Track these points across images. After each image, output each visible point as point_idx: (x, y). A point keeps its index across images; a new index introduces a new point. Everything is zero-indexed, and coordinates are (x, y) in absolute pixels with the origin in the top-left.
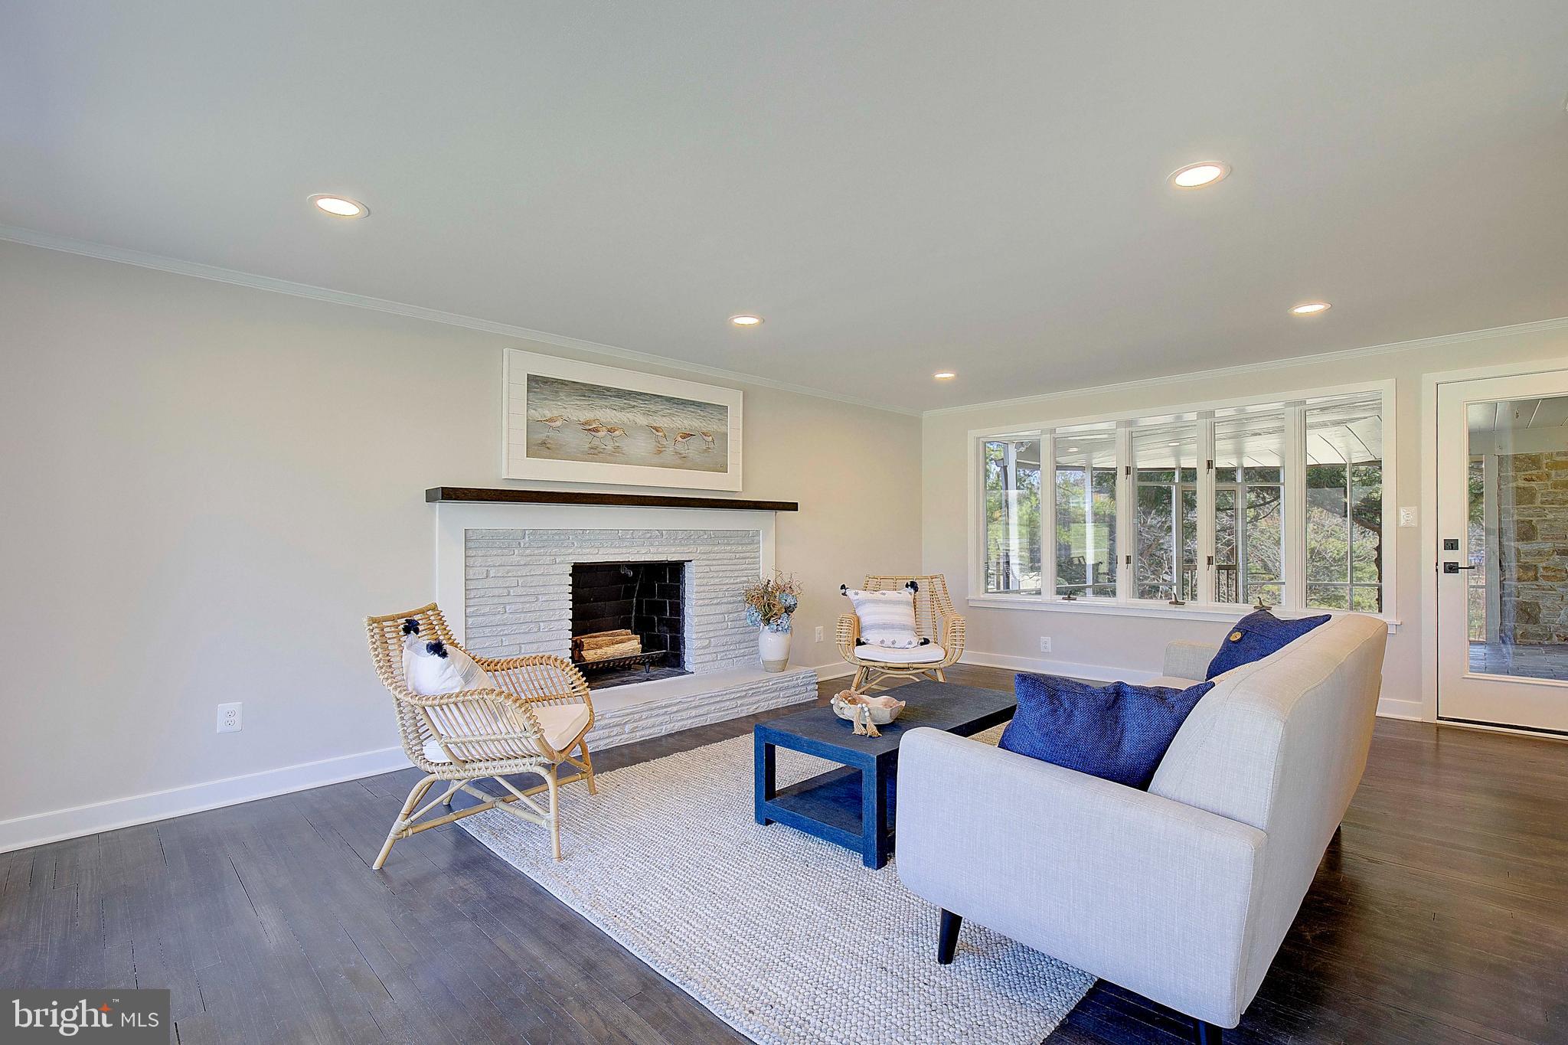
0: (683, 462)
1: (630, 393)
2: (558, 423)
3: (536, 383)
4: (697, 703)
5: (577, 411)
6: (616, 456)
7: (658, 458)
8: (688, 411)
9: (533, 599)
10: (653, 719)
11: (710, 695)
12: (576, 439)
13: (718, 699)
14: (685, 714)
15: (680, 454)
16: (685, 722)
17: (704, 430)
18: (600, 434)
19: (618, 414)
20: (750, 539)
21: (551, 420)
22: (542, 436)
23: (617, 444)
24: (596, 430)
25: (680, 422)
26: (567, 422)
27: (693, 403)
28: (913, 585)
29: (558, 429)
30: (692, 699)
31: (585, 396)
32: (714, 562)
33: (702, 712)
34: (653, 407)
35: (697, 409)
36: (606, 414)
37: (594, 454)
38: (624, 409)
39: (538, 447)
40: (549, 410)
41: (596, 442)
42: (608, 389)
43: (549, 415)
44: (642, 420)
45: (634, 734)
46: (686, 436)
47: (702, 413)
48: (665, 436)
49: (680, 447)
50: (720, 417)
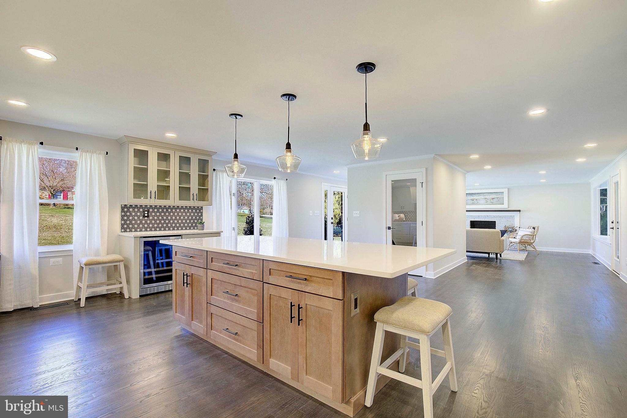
0: (492, 203)
1: (480, 193)
5: (470, 197)
6: (478, 204)
7: (487, 203)
8: (494, 194)
12: (469, 202)
17: (497, 197)
20: (513, 217)
24: (473, 200)
25: (491, 196)
28: (534, 228)
31: (471, 195)
32: (501, 222)
34: (485, 195)
36: (475, 197)
37: (473, 204)
38: (478, 196)
41: (474, 202)
42: (475, 193)
44: (483, 197)
46: (492, 199)
47: (497, 194)
48: (488, 199)
49: (491, 201)
50: (501, 194)
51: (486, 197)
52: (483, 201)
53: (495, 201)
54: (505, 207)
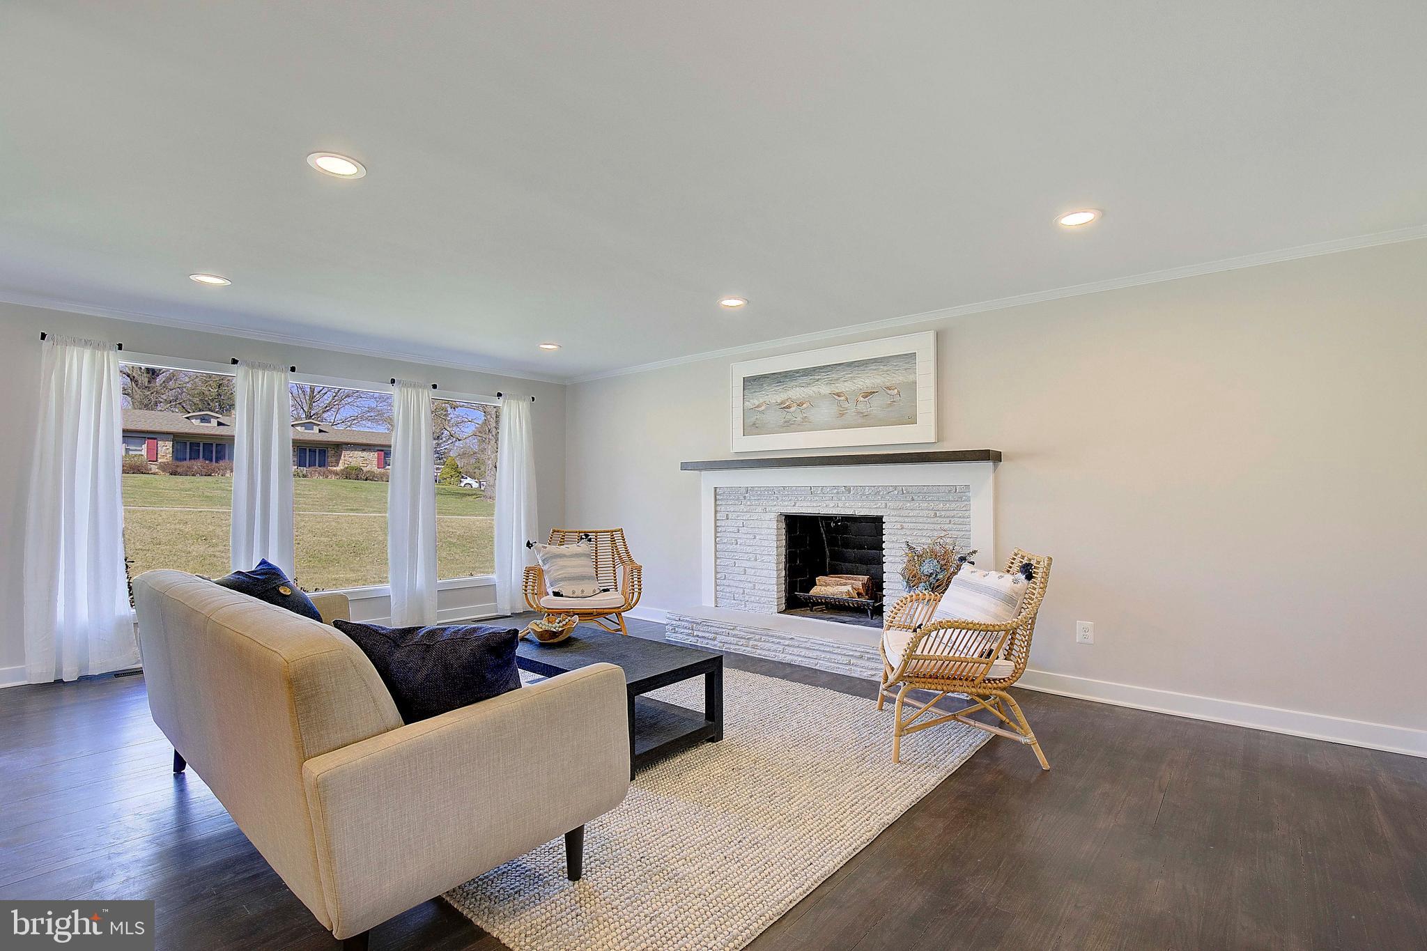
0: (866, 420)
1: (814, 369)
2: (763, 408)
3: (751, 383)
4: (808, 645)
5: (774, 395)
7: (842, 421)
8: (870, 370)
9: (752, 537)
10: (770, 644)
11: (821, 642)
12: (774, 417)
13: (851, 653)
14: (796, 651)
15: (862, 413)
16: (796, 658)
17: (888, 384)
18: (792, 409)
19: (806, 390)
20: (960, 494)
21: (758, 407)
22: (753, 419)
23: (805, 415)
24: (789, 407)
25: (861, 383)
26: (769, 405)
27: (875, 361)
28: (1028, 571)
29: (762, 412)
30: (805, 640)
31: (780, 382)
32: (906, 520)
33: (811, 655)
34: (835, 376)
35: (879, 365)
36: (796, 392)
37: (788, 426)
38: (810, 384)
39: (751, 428)
40: (758, 399)
41: (789, 416)
42: (797, 371)
43: (757, 403)
44: (825, 389)
45: (754, 650)
46: (867, 395)
47: (885, 368)
48: (847, 399)
49: (861, 407)
50: (907, 366)
51: (843, 387)
52: (825, 412)
53: (877, 403)
54: (920, 435)
